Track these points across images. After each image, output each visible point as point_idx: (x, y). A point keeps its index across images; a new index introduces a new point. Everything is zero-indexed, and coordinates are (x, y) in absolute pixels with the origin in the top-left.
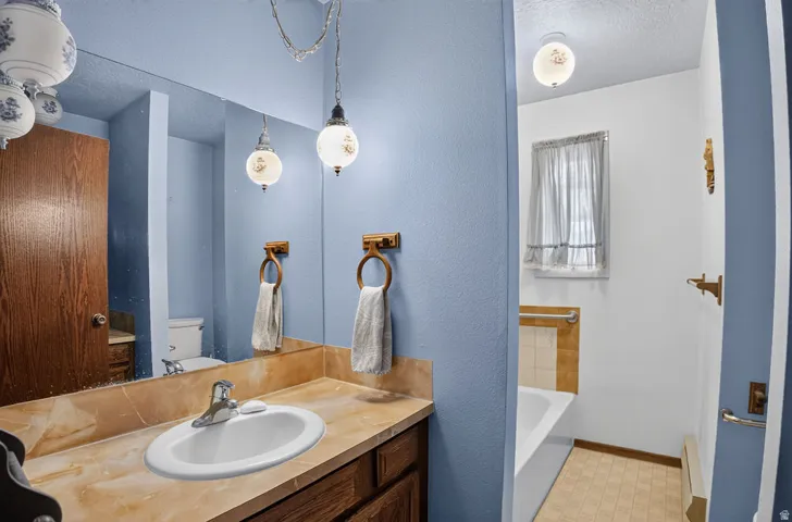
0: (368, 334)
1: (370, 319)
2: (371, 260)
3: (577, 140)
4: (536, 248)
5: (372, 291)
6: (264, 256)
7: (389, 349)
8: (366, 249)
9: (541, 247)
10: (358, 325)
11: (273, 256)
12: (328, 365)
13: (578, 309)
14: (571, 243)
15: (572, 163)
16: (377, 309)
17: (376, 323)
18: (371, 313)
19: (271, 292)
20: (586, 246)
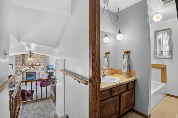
0: (125, 66)
1: (125, 64)
2: (125, 55)
3: (164, 30)
4: (155, 52)
5: (125, 60)
6: (105, 54)
7: (129, 69)
8: (124, 53)
9: (157, 52)
10: (123, 65)
11: (107, 54)
12: (117, 72)
13: (166, 65)
14: (164, 51)
15: (163, 35)
16: (127, 62)
17: (127, 65)
18: (126, 63)
19: (107, 60)
20: (167, 52)
